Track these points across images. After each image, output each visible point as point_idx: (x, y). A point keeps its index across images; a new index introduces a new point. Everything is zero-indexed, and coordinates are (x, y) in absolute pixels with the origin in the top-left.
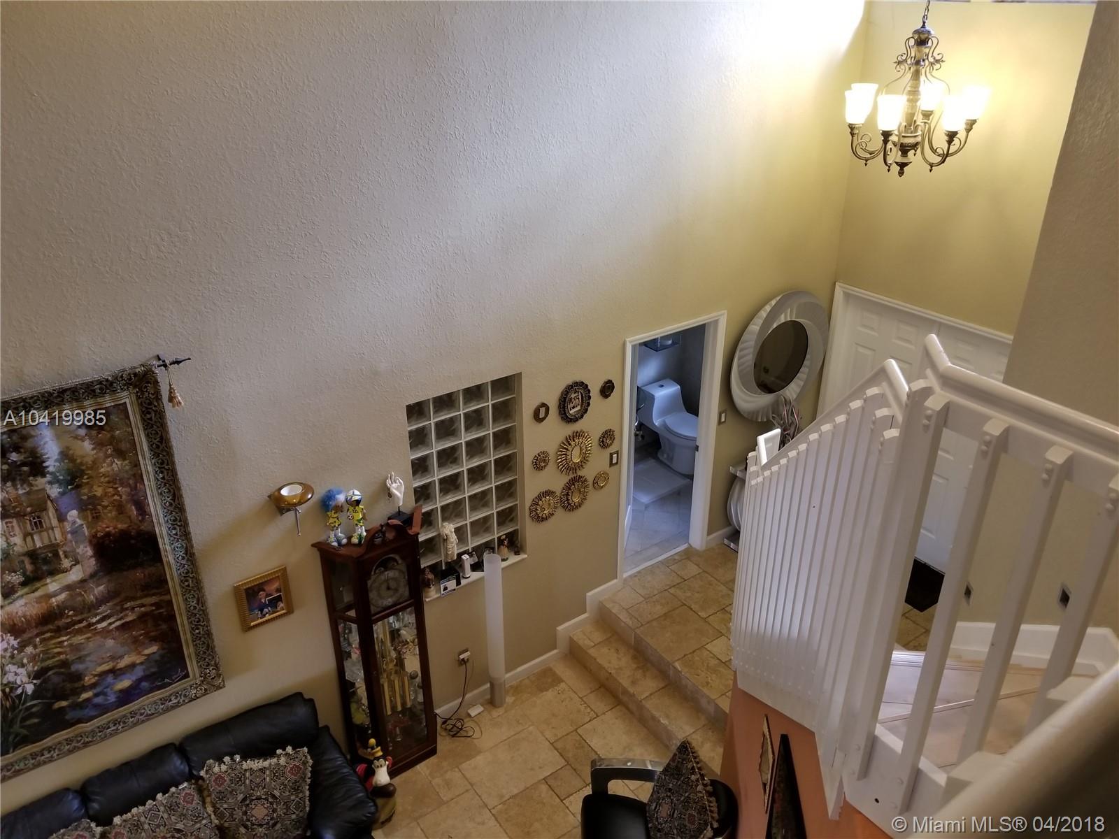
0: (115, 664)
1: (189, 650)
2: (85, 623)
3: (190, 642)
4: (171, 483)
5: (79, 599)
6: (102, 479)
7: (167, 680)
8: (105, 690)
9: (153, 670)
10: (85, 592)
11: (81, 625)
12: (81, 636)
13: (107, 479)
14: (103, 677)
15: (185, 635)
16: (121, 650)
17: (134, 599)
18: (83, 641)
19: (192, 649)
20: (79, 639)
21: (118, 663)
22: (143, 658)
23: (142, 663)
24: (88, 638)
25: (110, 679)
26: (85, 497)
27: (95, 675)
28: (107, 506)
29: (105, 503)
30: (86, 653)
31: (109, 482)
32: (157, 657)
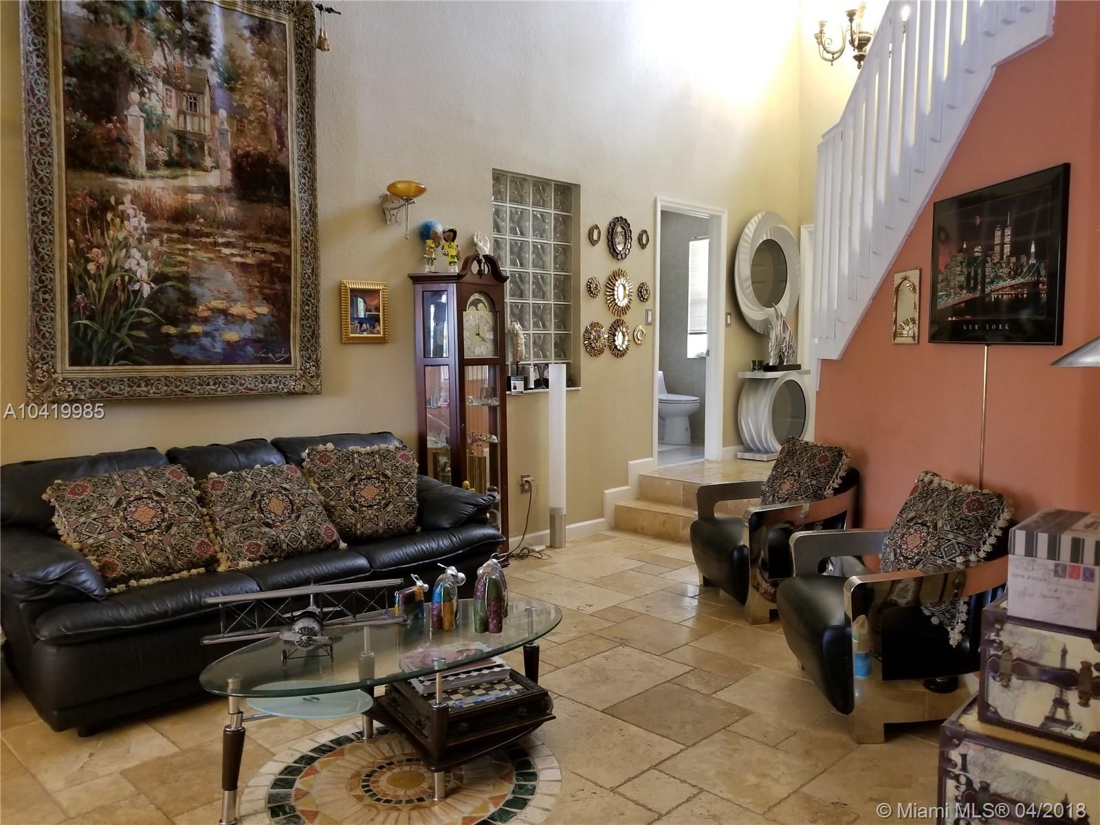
0: (228, 305)
1: (295, 330)
2: (210, 240)
3: (298, 318)
4: (308, 128)
5: (211, 208)
6: (255, 90)
7: (270, 355)
8: (215, 333)
9: (261, 336)
10: (219, 203)
11: (208, 240)
12: (206, 253)
13: (259, 91)
14: (216, 315)
15: (295, 309)
16: (237, 294)
17: (256, 240)
18: (206, 259)
19: (298, 331)
20: (202, 255)
21: (231, 306)
22: (254, 316)
23: (251, 321)
24: (211, 259)
25: (221, 321)
26: (235, 104)
27: (209, 309)
28: (253, 121)
29: (252, 118)
30: (205, 276)
31: (260, 95)
32: (266, 320)
